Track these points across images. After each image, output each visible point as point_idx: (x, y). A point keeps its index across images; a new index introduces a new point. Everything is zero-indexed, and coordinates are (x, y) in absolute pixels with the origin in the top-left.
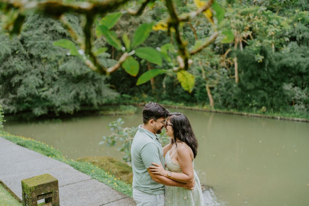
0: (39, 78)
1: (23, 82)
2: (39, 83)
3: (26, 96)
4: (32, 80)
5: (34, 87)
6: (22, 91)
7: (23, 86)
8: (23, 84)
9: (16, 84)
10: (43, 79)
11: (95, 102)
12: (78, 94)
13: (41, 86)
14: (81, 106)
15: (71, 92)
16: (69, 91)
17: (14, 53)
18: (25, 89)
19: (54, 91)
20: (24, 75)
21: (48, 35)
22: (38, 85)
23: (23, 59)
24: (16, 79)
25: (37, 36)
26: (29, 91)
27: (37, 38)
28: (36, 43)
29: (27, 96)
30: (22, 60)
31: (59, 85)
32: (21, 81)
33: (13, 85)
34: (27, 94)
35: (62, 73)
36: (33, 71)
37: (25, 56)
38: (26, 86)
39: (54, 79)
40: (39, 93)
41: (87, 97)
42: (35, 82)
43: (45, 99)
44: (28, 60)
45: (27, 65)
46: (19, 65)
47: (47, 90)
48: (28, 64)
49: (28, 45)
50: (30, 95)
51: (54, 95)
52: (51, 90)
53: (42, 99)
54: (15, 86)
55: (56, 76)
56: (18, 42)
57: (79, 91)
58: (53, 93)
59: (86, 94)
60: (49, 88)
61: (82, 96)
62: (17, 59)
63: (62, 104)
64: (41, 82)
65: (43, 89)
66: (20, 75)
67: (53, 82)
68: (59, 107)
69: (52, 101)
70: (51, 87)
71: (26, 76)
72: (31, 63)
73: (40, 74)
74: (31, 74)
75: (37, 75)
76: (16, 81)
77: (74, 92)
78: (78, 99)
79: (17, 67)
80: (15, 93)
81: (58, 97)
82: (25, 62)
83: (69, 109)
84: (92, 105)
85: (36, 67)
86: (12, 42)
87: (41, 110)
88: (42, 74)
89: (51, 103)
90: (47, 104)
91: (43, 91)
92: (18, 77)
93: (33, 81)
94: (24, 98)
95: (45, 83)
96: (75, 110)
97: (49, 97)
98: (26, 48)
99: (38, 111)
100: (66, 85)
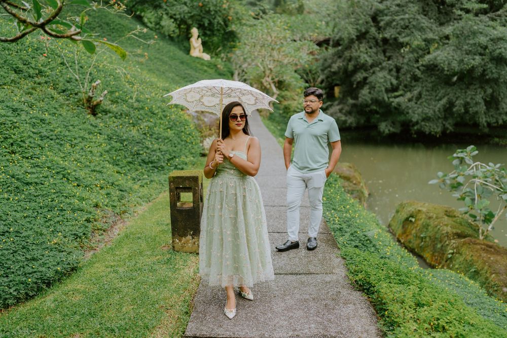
0: (392, 76)
1: (368, 81)
2: (391, 84)
3: (370, 102)
4: (382, 78)
5: (383, 89)
6: (365, 94)
7: (368, 86)
8: (367, 84)
9: (359, 83)
10: (397, 78)
11: (483, 120)
12: (451, 104)
13: (394, 89)
14: (456, 125)
15: (440, 99)
16: (437, 98)
17: (362, 36)
18: (370, 93)
19: (412, 97)
20: (371, 71)
21: (414, 5)
22: (389, 86)
23: (372, 45)
24: (359, 76)
25: (397, 8)
26: (375, 95)
27: (397, 12)
28: (394, 20)
29: (372, 104)
30: (371, 48)
31: (423, 87)
32: (365, 79)
33: (355, 86)
34: (372, 99)
35: (432, 68)
36: (384, 64)
37: (376, 42)
38: (372, 88)
39: (415, 78)
40: (388, 98)
41: (467, 112)
42: (385, 81)
43: (398, 110)
44: (380, 47)
45: (377, 56)
46: (365, 56)
47: (401, 95)
48: (379, 54)
49: (382, 24)
50: (376, 101)
51: (412, 103)
52: (409, 95)
53: (393, 110)
54: (357, 87)
55: (418, 73)
56: (367, 20)
57: (454, 99)
58: (410, 100)
59: (466, 105)
60: (406, 92)
61: (459, 108)
62: (363, 47)
63: (423, 120)
64: (395, 82)
65: (396, 94)
66: (366, 70)
67: (414, 83)
68: (417, 123)
69: (408, 113)
70: (410, 91)
71: (374, 73)
72: (384, 52)
73: (394, 70)
74: (382, 69)
75: (390, 70)
76: (359, 79)
77: (444, 101)
78: (452, 114)
79: (362, 58)
80: (356, 98)
81: (418, 108)
82: (374, 50)
83: (435, 128)
84: (476, 125)
85: (389, 58)
86: (358, 20)
87: (391, 126)
88: (398, 70)
89: (405, 115)
90: (402, 118)
91: (396, 97)
92: (362, 73)
93: (382, 80)
94: (367, 106)
95: (399, 84)
96: (444, 132)
97: (403, 106)
98: (379, 29)
99: (385, 127)
100: (434, 88)
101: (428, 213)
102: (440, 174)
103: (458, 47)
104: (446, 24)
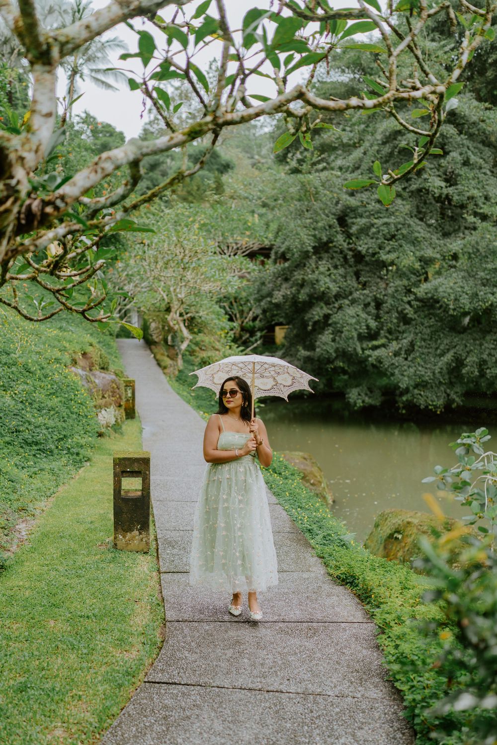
0: (368, 313)
1: (330, 322)
2: (368, 327)
3: (334, 355)
4: (353, 317)
5: (355, 334)
6: (325, 342)
7: (330, 330)
8: (330, 325)
9: (316, 323)
10: (377, 317)
12: (459, 362)
13: (372, 335)
14: (467, 395)
15: (442, 355)
16: (439, 352)
17: (322, 248)
18: (334, 340)
19: (400, 349)
20: (336, 305)
21: (404, 202)
22: (364, 330)
23: (338, 263)
24: (317, 313)
25: (378, 206)
26: (342, 344)
27: (378, 212)
28: (373, 225)
29: (336, 358)
30: (336, 267)
31: (417, 334)
32: (327, 317)
33: (310, 328)
34: (337, 350)
35: (430, 304)
36: (356, 295)
37: (345, 258)
38: (338, 332)
39: (404, 319)
40: (363, 349)
41: (482, 374)
42: (358, 323)
43: (378, 369)
44: (351, 266)
45: (346, 281)
46: (327, 280)
47: (384, 346)
48: (348, 278)
49: (354, 229)
50: (343, 354)
51: (400, 360)
52: (394, 346)
53: (370, 368)
54: (314, 330)
55: (409, 311)
56: (331, 223)
57: (464, 355)
58: (396, 354)
59: (482, 364)
60: (390, 340)
61: (470, 369)
62: (324, 265)
63: (417, 386)
64: (373, 324)
65: (375, 343)
66: (327, 303)
67: (402, 327)
68: (407, 390)
69: (393, 374)
70: (397, 339)
71: (340, 308)
72: (357, 275)
73: (373, 304)
74: (353, 302)
75: (367, 305)
76: (317, 318)
77: (448, 357)
78: (460, 377)
79: (321, 283)
80: (312, 348)
81: (409, 367)
82: (341, 271)
83: (433, 399)
85: (365, 285)
86: (317, 222)
87: (366, 394)
88: (379, 304)
89: (389, 378)
90: (384, 381)
91: (375, 348)
92: (322, 308)
93: (354, 321)
94: (329, 361)
95: (379, 329)
96: (448, 406)
97: (386, 364)
98: (349, 236)
99: (357, 397)
100: (434, 335)
101: (421, 526)
102: (439, 468)
103: (470, 274)
104: (453, 235)
